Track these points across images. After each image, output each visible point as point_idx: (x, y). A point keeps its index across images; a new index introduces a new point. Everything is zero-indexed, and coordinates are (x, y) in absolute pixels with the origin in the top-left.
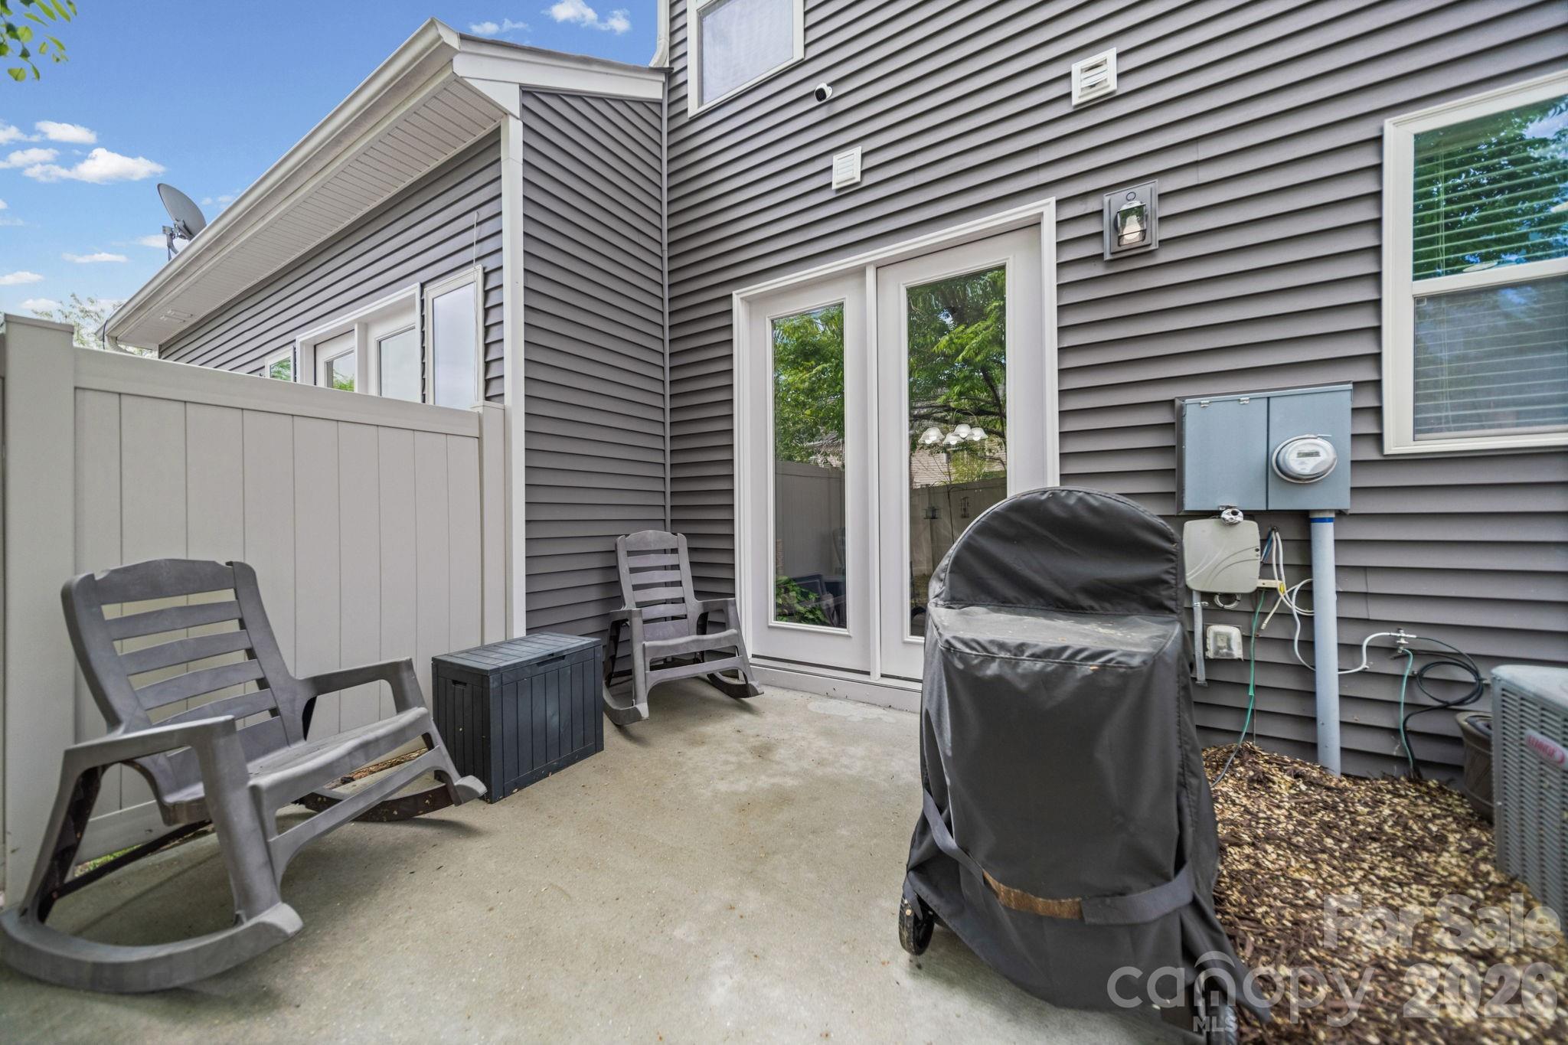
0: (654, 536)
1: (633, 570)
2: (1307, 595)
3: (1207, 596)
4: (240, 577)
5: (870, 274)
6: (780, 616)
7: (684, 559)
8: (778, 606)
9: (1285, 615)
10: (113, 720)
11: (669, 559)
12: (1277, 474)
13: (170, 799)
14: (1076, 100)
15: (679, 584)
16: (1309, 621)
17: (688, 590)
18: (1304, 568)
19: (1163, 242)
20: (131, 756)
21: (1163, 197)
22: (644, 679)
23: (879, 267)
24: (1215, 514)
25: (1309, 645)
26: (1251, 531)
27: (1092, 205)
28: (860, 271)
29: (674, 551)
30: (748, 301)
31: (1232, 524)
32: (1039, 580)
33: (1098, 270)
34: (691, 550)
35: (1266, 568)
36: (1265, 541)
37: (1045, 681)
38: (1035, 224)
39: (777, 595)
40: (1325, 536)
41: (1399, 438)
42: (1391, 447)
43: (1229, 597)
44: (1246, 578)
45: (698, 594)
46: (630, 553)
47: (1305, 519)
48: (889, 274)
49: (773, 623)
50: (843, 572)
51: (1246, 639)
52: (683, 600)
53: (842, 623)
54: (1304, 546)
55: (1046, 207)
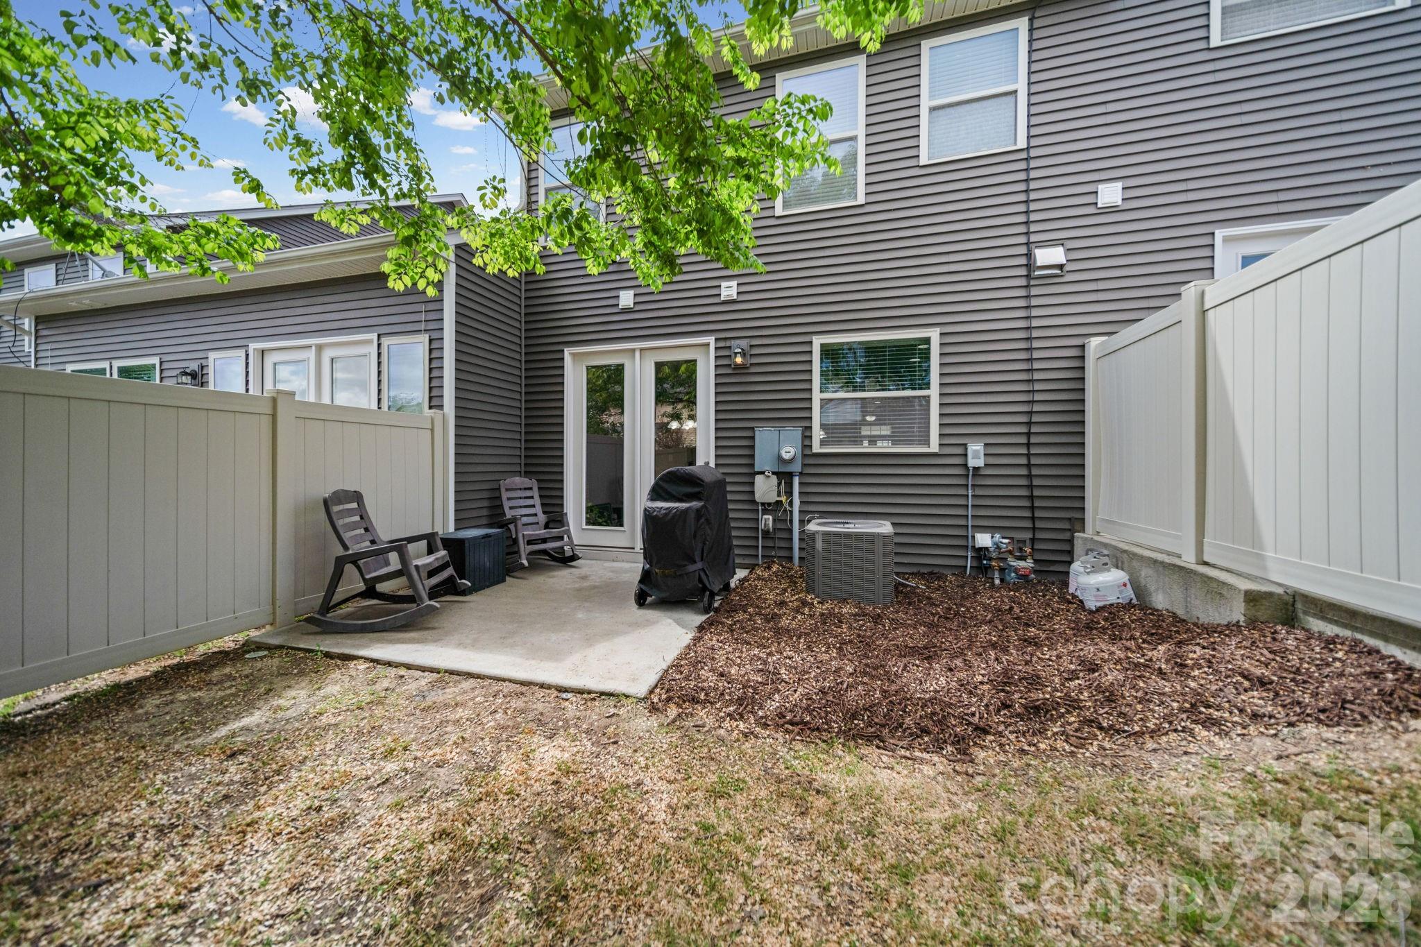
0: (518, 481)
1: (509, 499)
2: (791, 504)
3: (763, 504)
4: (357, 497)
5: (637, 354)
6: (588, 523)
7: (536, 493)
8: (587, 518)
9: (785, 510)
10: (346, 548)
11: (528, 493)
12: (780, 459)
13: (367, 577)
14: (722, 299)
15: (534, 506)
16: (791, 512)
17: (538, 509)
18: (790, 493)
19: (751, 364)
20: (354, 560)
21: (751, 346)
22: (524, 549)
23: (641, 350)
24: (763, 473)
25: (791, 521)
26: (774, 479)
27: (728, 344)
28: (633, 350)
29: (531, 489)
30: (574, 355)
31: (768, 477)
32: (674, 493)
33: (729, 371)
34: (540, 489)
35: (779, 495)
36: (779, 484)
37: (666, 515)
38: (708, 345)
39: (587, 513)
40: (796, 480)
41: (816, 448)
42: (814, 451)
43: (769, 504)
44: (772, 497)
45: (544, 513)
46: (507, 490)
47: (790, 475)
48: (647, 353)
49: (584, 526)
50: (622, 503)
51: (774, 520)
52: (536, 515)
53: (622, 525)
54: (790, 485)
55: (711, 340)
